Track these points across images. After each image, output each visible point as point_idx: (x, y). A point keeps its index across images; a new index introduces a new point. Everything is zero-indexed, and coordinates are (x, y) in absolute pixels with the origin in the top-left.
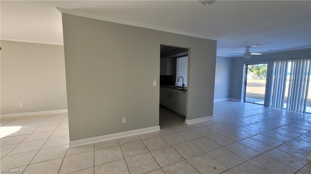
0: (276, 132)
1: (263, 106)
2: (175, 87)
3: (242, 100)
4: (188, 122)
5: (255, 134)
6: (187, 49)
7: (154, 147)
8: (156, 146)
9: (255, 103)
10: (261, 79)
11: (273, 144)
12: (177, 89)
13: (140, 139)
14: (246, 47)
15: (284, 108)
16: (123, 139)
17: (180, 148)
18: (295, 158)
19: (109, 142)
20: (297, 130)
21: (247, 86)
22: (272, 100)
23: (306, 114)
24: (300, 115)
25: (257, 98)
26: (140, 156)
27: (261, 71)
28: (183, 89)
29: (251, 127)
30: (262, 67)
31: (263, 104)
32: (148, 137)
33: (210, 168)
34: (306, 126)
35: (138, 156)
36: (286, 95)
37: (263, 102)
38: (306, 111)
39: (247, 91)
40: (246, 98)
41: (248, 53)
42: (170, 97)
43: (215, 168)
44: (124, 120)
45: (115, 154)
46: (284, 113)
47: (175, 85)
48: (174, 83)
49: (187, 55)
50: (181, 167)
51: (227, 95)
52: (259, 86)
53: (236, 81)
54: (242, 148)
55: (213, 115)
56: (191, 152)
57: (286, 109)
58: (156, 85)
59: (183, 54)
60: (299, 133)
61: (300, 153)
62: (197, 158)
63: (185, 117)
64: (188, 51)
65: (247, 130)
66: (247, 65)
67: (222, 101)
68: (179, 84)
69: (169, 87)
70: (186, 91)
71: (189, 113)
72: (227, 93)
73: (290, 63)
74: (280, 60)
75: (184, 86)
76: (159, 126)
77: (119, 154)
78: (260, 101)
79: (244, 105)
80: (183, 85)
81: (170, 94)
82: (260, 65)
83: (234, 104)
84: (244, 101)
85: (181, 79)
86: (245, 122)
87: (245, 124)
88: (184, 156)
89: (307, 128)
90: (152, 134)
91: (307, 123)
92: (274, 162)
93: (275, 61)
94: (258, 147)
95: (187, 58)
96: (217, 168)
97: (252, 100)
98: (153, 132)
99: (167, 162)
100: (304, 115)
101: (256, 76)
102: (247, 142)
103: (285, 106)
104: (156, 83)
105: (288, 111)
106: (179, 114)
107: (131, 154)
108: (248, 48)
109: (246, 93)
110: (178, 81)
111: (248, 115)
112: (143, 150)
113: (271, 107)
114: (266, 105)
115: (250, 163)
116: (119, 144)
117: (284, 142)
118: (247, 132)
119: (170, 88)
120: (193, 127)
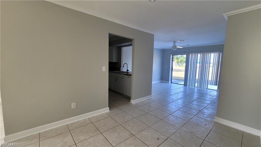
0: (194, 104)
1: (183, 86)
2: (120, 72)
3: (170, 82)
4: (133, 102)
5: (181, 107)
6: (131, 39)
7: (105, 128)
8: (107, 127)
9: (178, 83)
10: (180, 66)
11: (193, 113)
12: (122, 74)
13: (91, 122)
14: (173, 42)
15: (196, 86)
16: (72, 124)
17: (129, 126)
18: (207, 121)
19: (57, 129)
20: (205, 102)
21: (173, 71)
22: (189, 81)
23: (208, 90)
24: (205, 90)
25: (179, 80)
26: (92, 139)
27: (179, 60)
28: (127, 74)
29: (178, 102)
30: (180, 58)
31: (183, 84)
32: (99, 119)
33: (154, 139)
34: (210, 98)
35: (90, 140)
36: (197, 78)
37: (183, 83)
38: (208, 88)
39: (173, 75)
40: (172, 80)
41: (174, 46)
42: (116, 81)
43: (158, 139)
44: (73, 105)
45: (65, 140)
46: (196, 90)
47: (120, 71)
48: (119, 69)
49: (131, 45)
50: (132, 143)
51: (159, 78)
52: (179, 71)
53: (166, 67)
54: (175, 118)
55: (151, 95)
56: (138, 128)
57: (197, 87)
58: (105, 71)
59: (127, 44)
60: (207, 103)
61: (209, 117)
62: (143, 132)
63: (130, 98)
64: (132, 41)
65: (176, 104)
66: (173, 55)
67: (156, 83)
68: (124, 69)
69: (115, 73)
70: (131, 75)
71: (133, 94)
72: (159, 77)
73: (199, 55)
74: (194, 53)
75: (128, 72)
76: (109, 108)
77: (69, 141)
78: (180, 82)
79: (171, 85)
80: (128, 70)
81: (117, 79)
82: (179, 56)
83: (164, 85)
84: (171, 83)
85: (125, 65)
86: (174, 98)
87: (174, 100)
88: (133, 133)
89: (210, 99)
90: (102, 115)
91: (210, 96)
92: (196, 126)
93: (191, 53)
94: (185, 117)
95: (131, 47)
96: (159, 138)
97: (176, 81)
98: (103, 113)
99: (118, 140)
100: (207, 91)
101: (176, 63)
102: (177, 114)
103: (196, 84)
104: (105, 69)
105: (198, 88)
106: (124, 96)
107: (82, 138)
108: (175, 42)
109: (172, 77)
110: (123, 67)
111: (175, 93)
112: (94, 132)
113: (188, 86)
114: (185, 85)
115: (182, 130)
116: (69, 130)
117: (200, 110)
118: (176, 106)
119: (117, 73)
120: (137, 106)
